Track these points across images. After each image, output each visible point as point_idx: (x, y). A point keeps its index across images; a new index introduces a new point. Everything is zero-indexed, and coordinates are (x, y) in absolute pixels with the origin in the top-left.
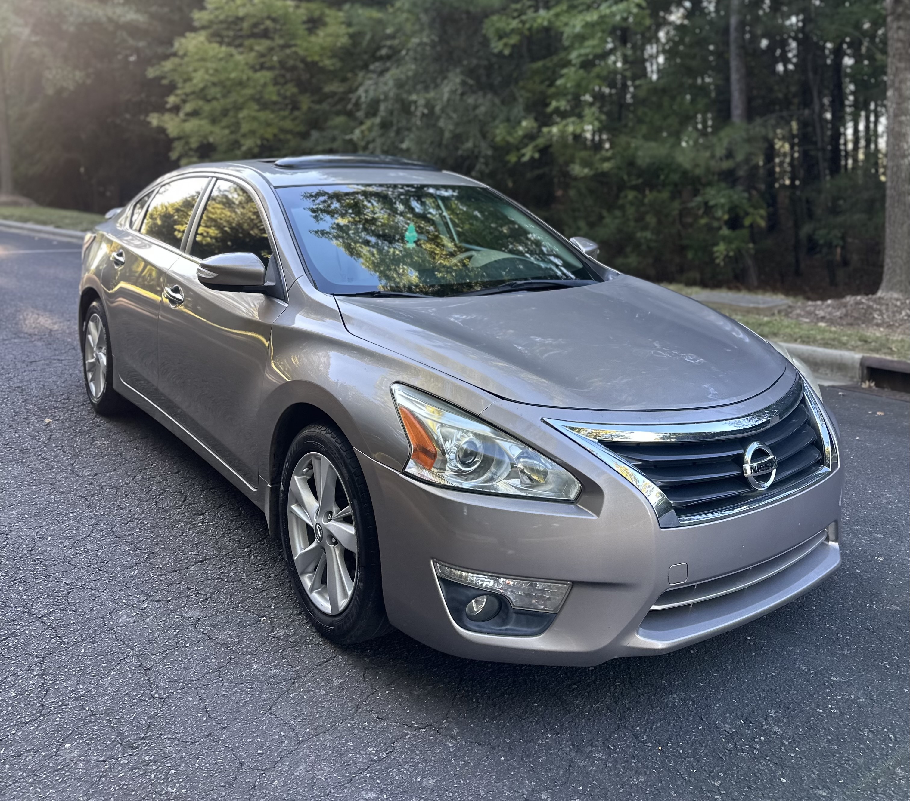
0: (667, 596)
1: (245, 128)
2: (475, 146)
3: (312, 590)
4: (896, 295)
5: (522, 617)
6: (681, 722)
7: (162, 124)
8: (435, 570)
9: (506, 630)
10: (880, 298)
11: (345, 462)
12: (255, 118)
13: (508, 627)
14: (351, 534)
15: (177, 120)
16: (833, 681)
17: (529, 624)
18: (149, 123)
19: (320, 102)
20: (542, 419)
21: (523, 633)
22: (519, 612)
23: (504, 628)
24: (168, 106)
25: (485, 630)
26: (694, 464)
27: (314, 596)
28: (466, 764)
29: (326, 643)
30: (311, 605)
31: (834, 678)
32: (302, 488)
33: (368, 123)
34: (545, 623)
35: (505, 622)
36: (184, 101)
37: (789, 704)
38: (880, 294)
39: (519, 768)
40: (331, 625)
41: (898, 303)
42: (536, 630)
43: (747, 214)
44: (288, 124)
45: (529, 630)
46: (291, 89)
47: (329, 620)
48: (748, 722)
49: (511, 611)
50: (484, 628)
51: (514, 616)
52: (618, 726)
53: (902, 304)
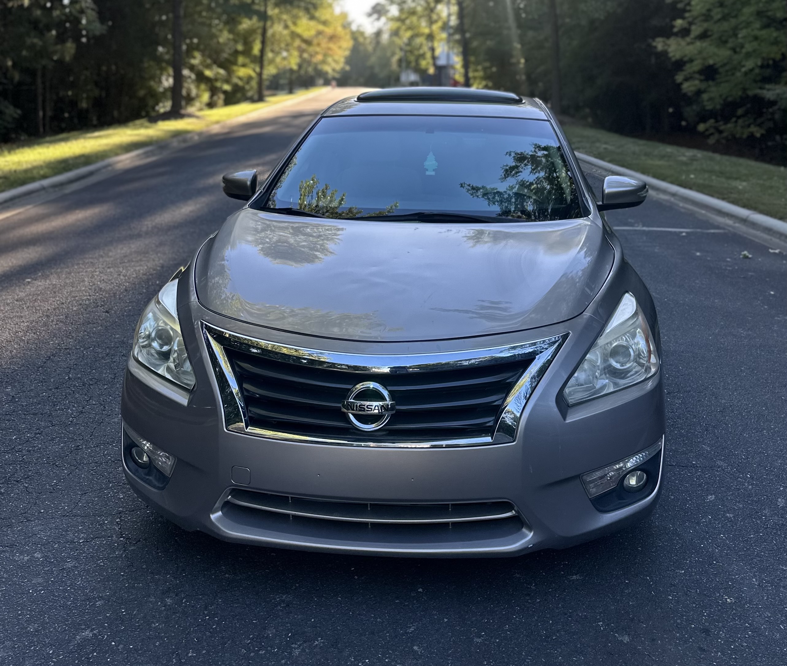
7: (666, 47)
9: (148, 479)
12: (756, 38)
13: (150, 477)
15: (683, 43)
17: (159, 480)
18: (655, 47)
21: (153, 485)
23: (147, 477)
24: (675, 30)
34: (165, 483)
36: (691, 24)
42: (161, 486)
45: (156, 483)
49: (153, 466)
51: (155, 471)
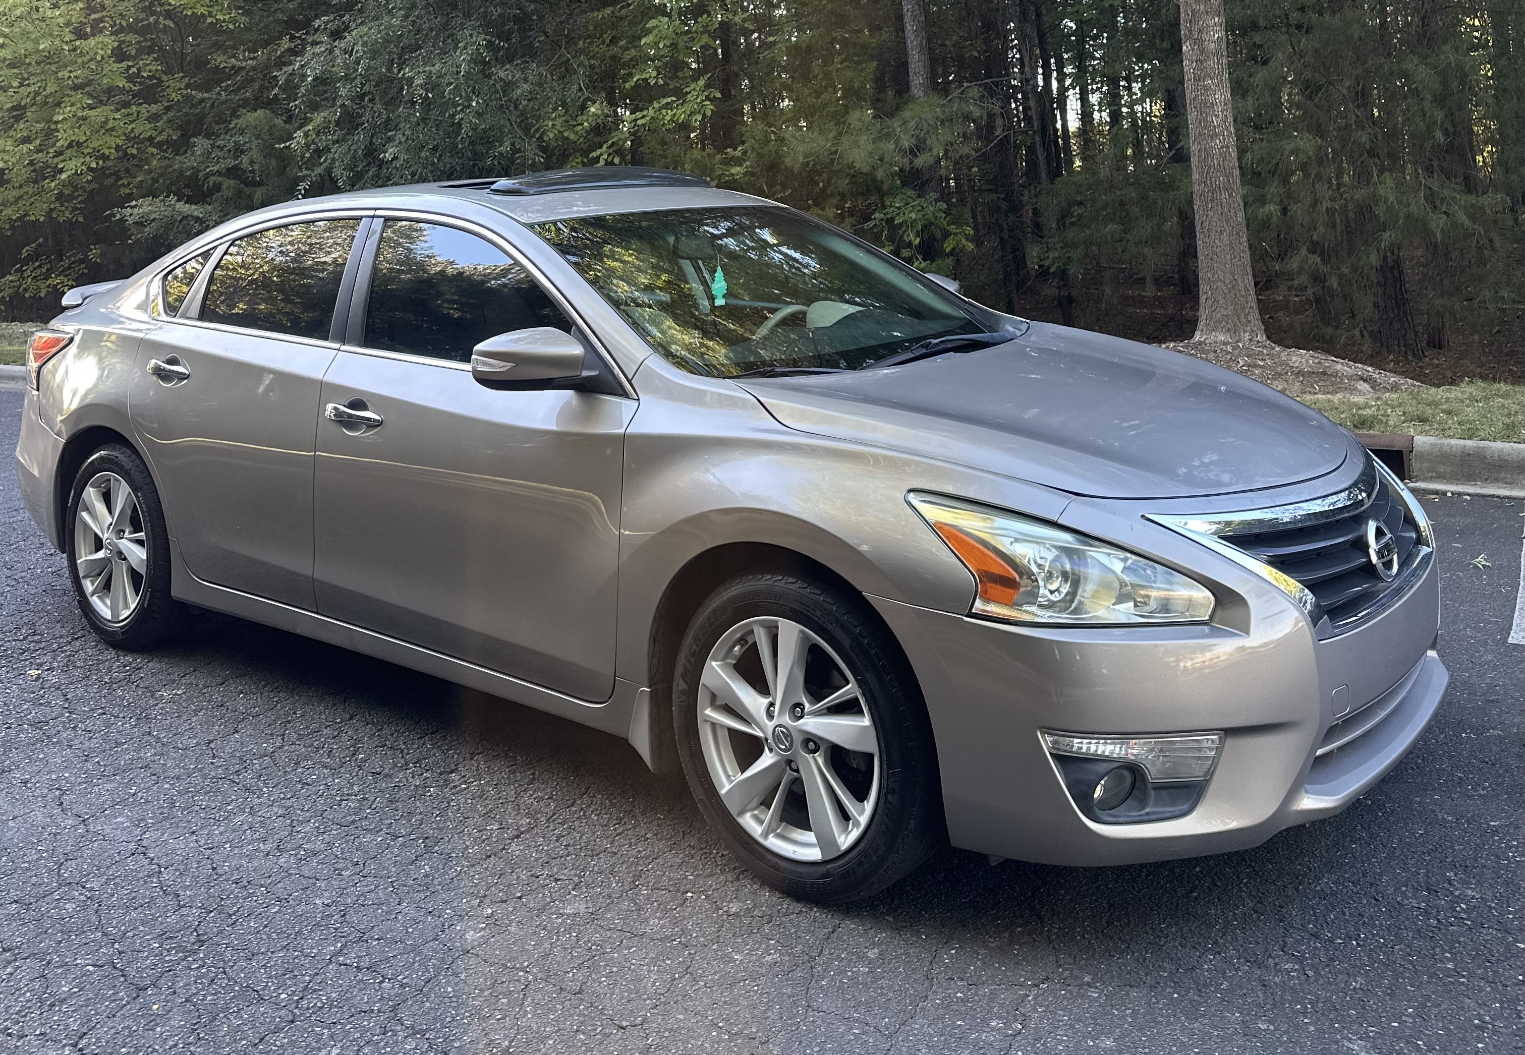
0: (1331, 733)
1: (63, 138)
2: (515, 151)
3: (766, 835)
4: (1222, 337)
5: (1164, 793)
6: (1356, 908)
8: (1046, 742)
9: (1147, 814)
10: (1200, 343)
11: (838, 621)
13: (1147, 810)
14: (865, 727)
16: (1494, 826)
17: (1173, 802)
19: (206, 86)
20: (1143, 516)
21: (1169, 815)
22: (1159, 787)
23: (1143, 812)
25: (1121, 820)
26: (1318, 554)
27: (772, 843)
28: (1135, 1013)
29: (811, 910)
30: (769, 857)
31: (1492, 823)
32: (731, 679)
33: (318, 118)
34: (1195, 796)
35: (1143, 804)
37: (1465, 861)
38: (1197, 337)
39: (1206, 1002)
40: (824, 876)
41: (1229, 349)
42: (1185, 807)
43: (947, 235)
44: (143, 129)
45: (1177, 809)
46: (150, 66)
47: (822, 869)
48: (1432, 892)
49: (1150, 786)
50: (1119, 816)
51: (1153, 792)
52: (1285, 929)
53: (1234, 348)
